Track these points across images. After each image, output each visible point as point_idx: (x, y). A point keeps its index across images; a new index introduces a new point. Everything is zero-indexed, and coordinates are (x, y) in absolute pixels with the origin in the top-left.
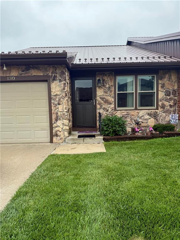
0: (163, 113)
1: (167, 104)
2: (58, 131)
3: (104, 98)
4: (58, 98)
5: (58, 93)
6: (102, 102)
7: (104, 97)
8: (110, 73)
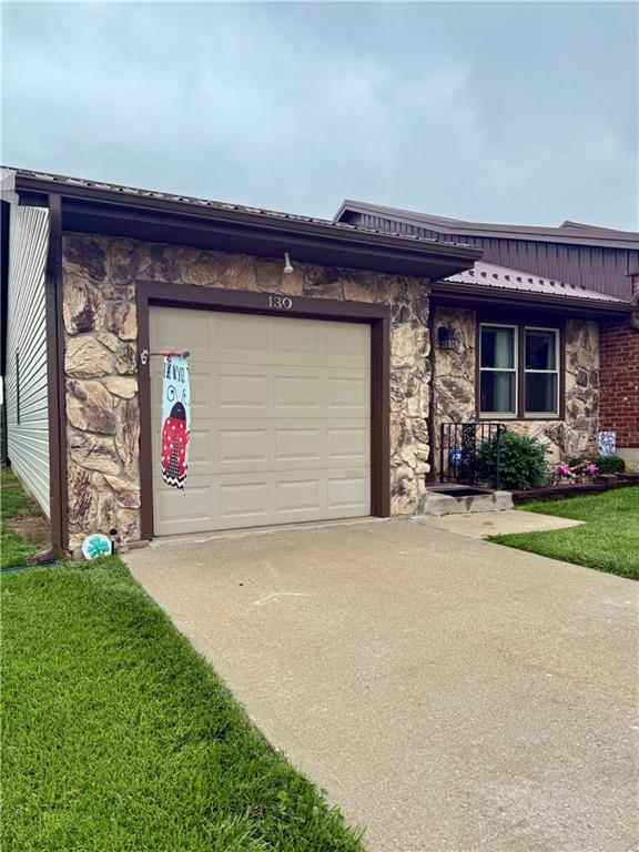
0: (574, 428)
1: (581, 405)
2: (405, 477)
3: (453, 384)
4: (406, 376)
5: (411, 360)
6: (449, 394)
7: (453, 380)
8: (467, 313)
